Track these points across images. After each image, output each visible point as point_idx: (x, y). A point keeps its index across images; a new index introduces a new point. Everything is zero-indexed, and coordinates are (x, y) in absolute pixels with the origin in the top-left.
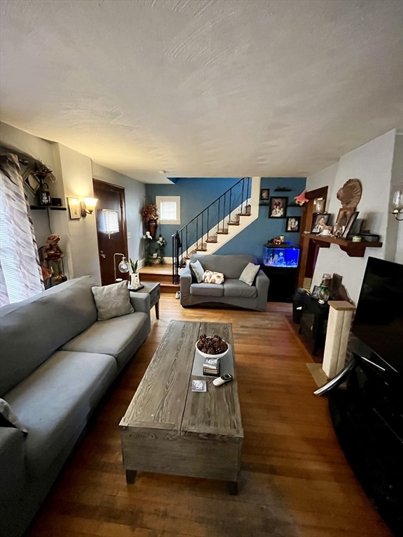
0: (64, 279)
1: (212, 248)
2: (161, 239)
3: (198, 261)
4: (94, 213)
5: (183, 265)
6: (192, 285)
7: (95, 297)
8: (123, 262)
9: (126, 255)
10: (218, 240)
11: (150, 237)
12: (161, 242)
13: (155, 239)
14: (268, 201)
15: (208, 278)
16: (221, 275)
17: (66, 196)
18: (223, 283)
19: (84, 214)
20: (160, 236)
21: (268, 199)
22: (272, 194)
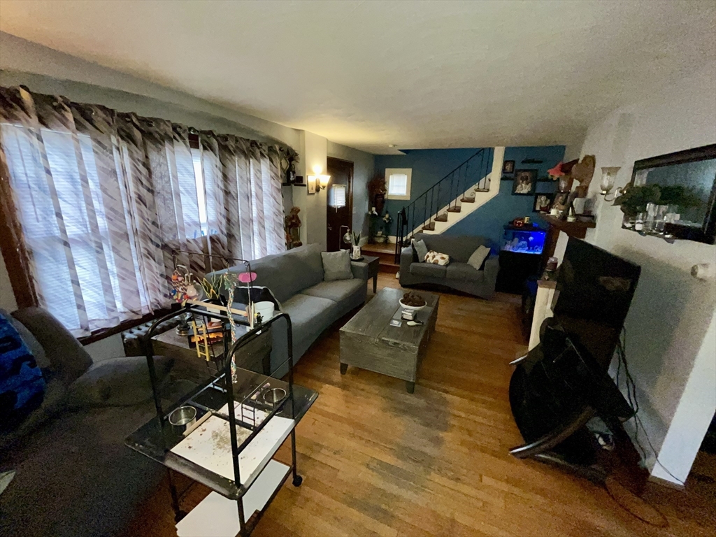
0: (300, 244)
1: (440, 228)
2: (387, 216)
3: (422, 241)
4: (326, 188)
5: (407, 244)
6: (412, 264)
7: (323, 261)
8: (347, 234)
9: (351, 228)
10: (448, 219)
11: (375, 213)
12: (388, 219)
13: (380, 215)
14: (512, 175)
15: (430, 258)
16: (446, 256)
17: (307, 174)
18: (447, 265)
19: (318, 190)
20: (387, 212)
21: (512, 173)
22: (518, 166)
